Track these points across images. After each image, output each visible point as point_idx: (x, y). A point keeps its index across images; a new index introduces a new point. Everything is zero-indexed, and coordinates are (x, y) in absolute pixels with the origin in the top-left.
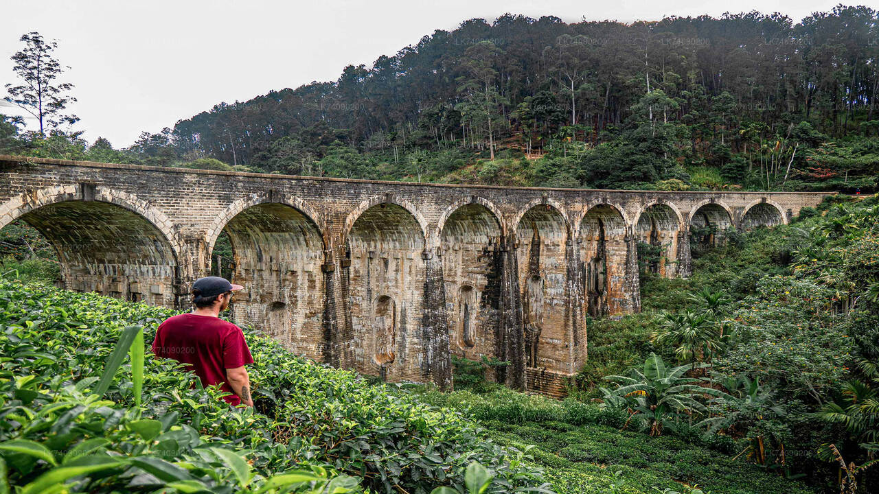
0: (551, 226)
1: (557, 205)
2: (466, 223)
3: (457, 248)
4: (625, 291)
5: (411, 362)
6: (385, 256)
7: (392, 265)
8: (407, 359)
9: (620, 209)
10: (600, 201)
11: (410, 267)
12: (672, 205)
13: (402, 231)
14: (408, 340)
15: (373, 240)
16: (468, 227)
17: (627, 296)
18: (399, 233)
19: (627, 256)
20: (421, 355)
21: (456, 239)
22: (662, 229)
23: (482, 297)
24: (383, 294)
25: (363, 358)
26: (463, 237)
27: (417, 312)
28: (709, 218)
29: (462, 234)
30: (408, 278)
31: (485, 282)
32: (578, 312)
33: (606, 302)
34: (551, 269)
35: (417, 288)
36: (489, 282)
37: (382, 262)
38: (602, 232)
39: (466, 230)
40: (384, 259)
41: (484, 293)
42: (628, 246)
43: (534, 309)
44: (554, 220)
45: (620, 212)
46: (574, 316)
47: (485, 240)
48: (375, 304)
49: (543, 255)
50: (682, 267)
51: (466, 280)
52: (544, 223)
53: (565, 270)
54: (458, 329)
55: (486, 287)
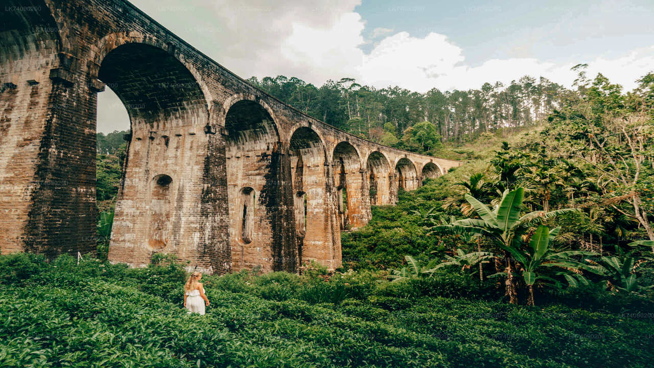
0: (312, 152)
1: (318, 132)
2: (247, 132)
3: (239, 155)
4: (362, 209)
5: (186, 243)
6: (167, 134)
7: (173, 143)
8: (182, 241)
9: (357, 148)
10: (345, 140)
11: (192, 142)
12: (385, 154)
13: (186, 106)
14: (183, 219)
15: (156, 121)
16: (250, 136)
17: (364, 211)
18: (183, 109)
19: (363, 183)
20: (197, 235)
21: (239, 148)
22: (378, 172)
23: (260, 196)
24: (161, 173)
25: (134, 243)
26: (244, 146)
27: (196, 188)
28: (402, 170)
29: (243, 144)
30: (188, 154)
31: (264, 182)
32: (334, 219)
33: (348, 217)
34: (313, 185)
35: (197, 163)
36: (267, 181)
37: (163, 140)
38: (343, 167)
39: (248, 139)
40: (165, 137)
41: (262, 192)
42: (362, 176)
43: (298, 219)
44: (315, 147)
45: (356, 151)
46: (332, 221)
47: (264, 147)
48: (153, 184)
49: (305, 175)
50: (393, 196)
51: (245, 182)
52: (306, 150)
53: (324, 185)
54: (237, 227)
55: (264, 186)
